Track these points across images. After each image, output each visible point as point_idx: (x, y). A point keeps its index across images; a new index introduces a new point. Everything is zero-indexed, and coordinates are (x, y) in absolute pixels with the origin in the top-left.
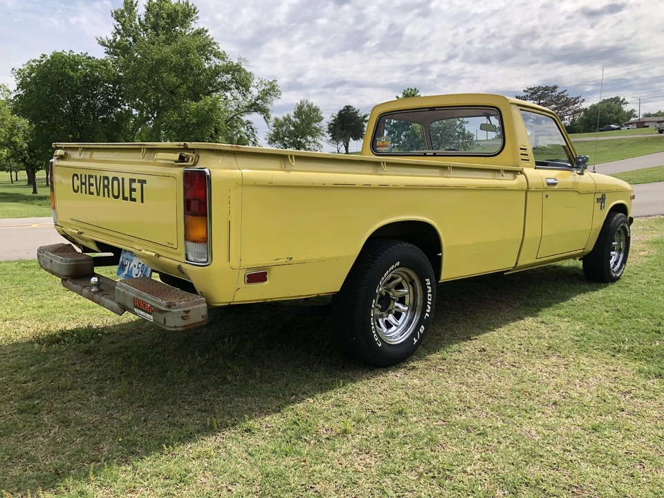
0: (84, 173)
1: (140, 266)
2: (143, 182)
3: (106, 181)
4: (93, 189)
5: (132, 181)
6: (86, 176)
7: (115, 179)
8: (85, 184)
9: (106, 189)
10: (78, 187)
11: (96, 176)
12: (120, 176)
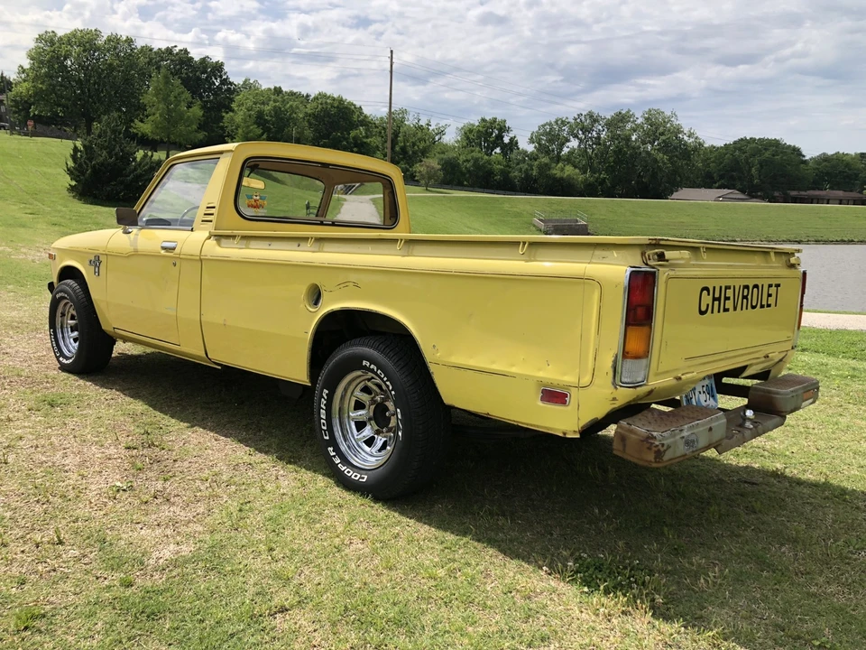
0: (718, 283)
1: (705, 389)
2: (778, 286)
3: (746, 290)
4: (729, 304)
5: (770, 286)
6: (721, 287)
7: (756, 286)
8: (719, 299)
9: (745, 300)
10: (708, 305)
11: (734, 287)
12: (759, 283)
